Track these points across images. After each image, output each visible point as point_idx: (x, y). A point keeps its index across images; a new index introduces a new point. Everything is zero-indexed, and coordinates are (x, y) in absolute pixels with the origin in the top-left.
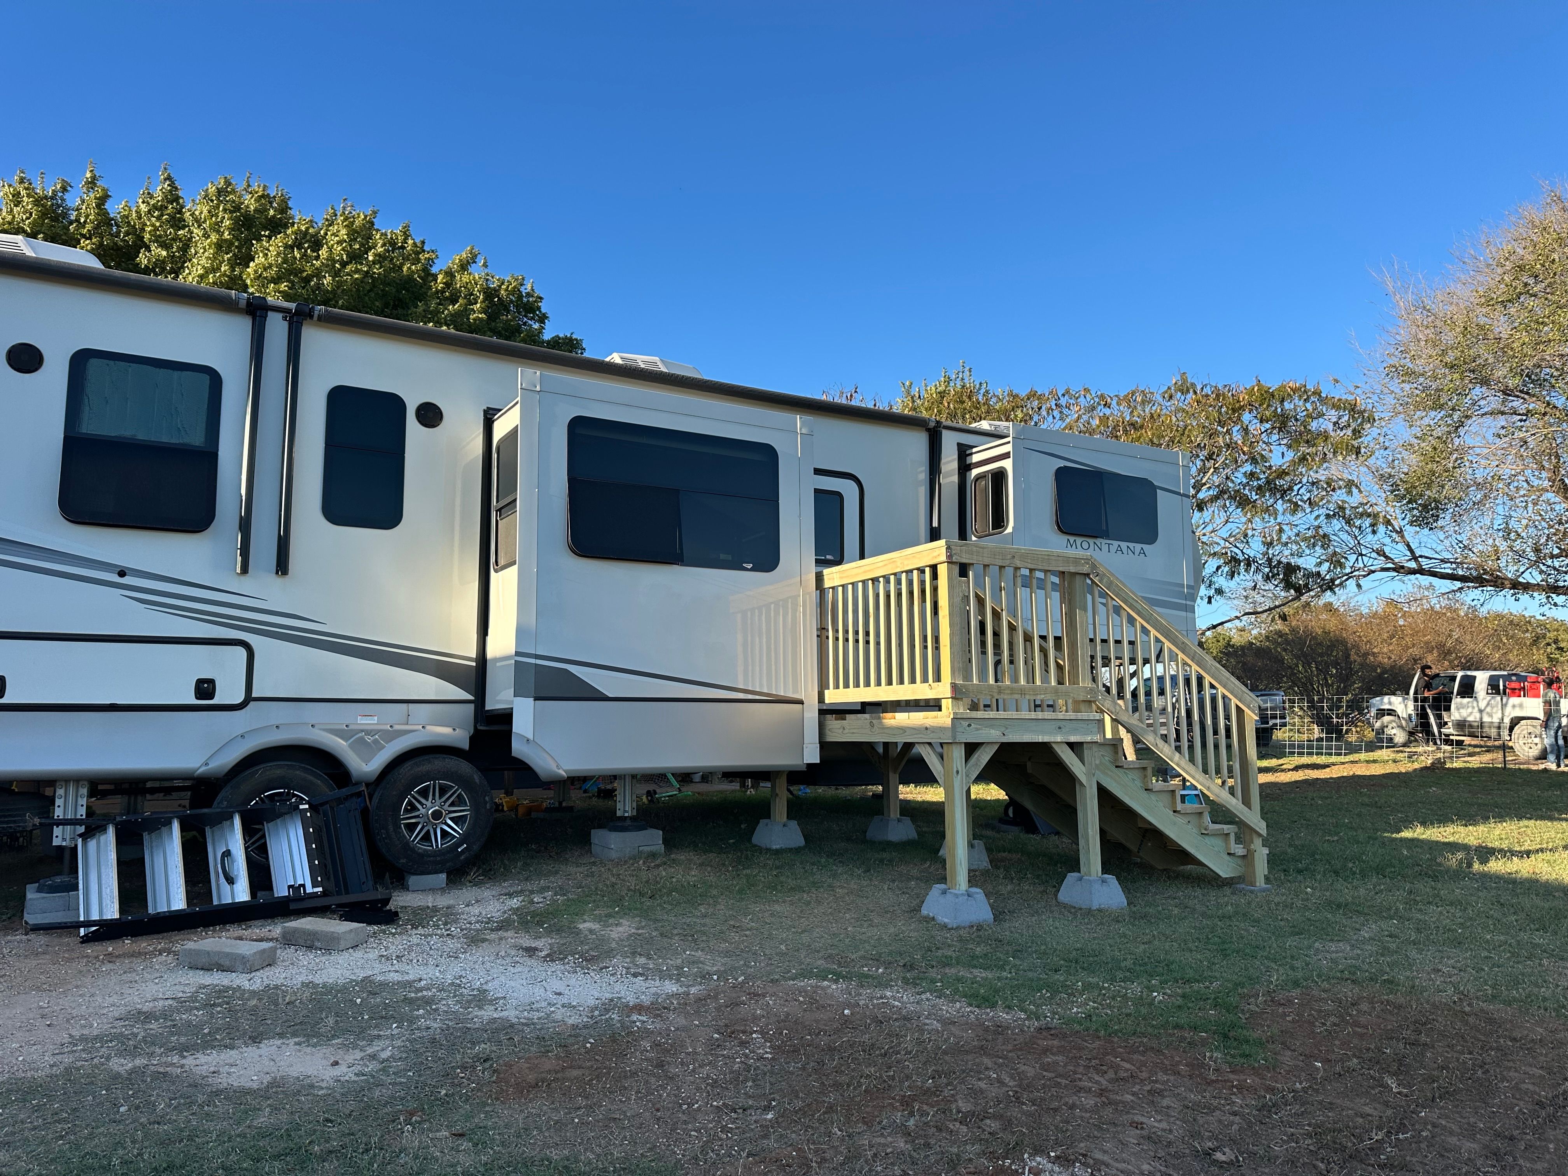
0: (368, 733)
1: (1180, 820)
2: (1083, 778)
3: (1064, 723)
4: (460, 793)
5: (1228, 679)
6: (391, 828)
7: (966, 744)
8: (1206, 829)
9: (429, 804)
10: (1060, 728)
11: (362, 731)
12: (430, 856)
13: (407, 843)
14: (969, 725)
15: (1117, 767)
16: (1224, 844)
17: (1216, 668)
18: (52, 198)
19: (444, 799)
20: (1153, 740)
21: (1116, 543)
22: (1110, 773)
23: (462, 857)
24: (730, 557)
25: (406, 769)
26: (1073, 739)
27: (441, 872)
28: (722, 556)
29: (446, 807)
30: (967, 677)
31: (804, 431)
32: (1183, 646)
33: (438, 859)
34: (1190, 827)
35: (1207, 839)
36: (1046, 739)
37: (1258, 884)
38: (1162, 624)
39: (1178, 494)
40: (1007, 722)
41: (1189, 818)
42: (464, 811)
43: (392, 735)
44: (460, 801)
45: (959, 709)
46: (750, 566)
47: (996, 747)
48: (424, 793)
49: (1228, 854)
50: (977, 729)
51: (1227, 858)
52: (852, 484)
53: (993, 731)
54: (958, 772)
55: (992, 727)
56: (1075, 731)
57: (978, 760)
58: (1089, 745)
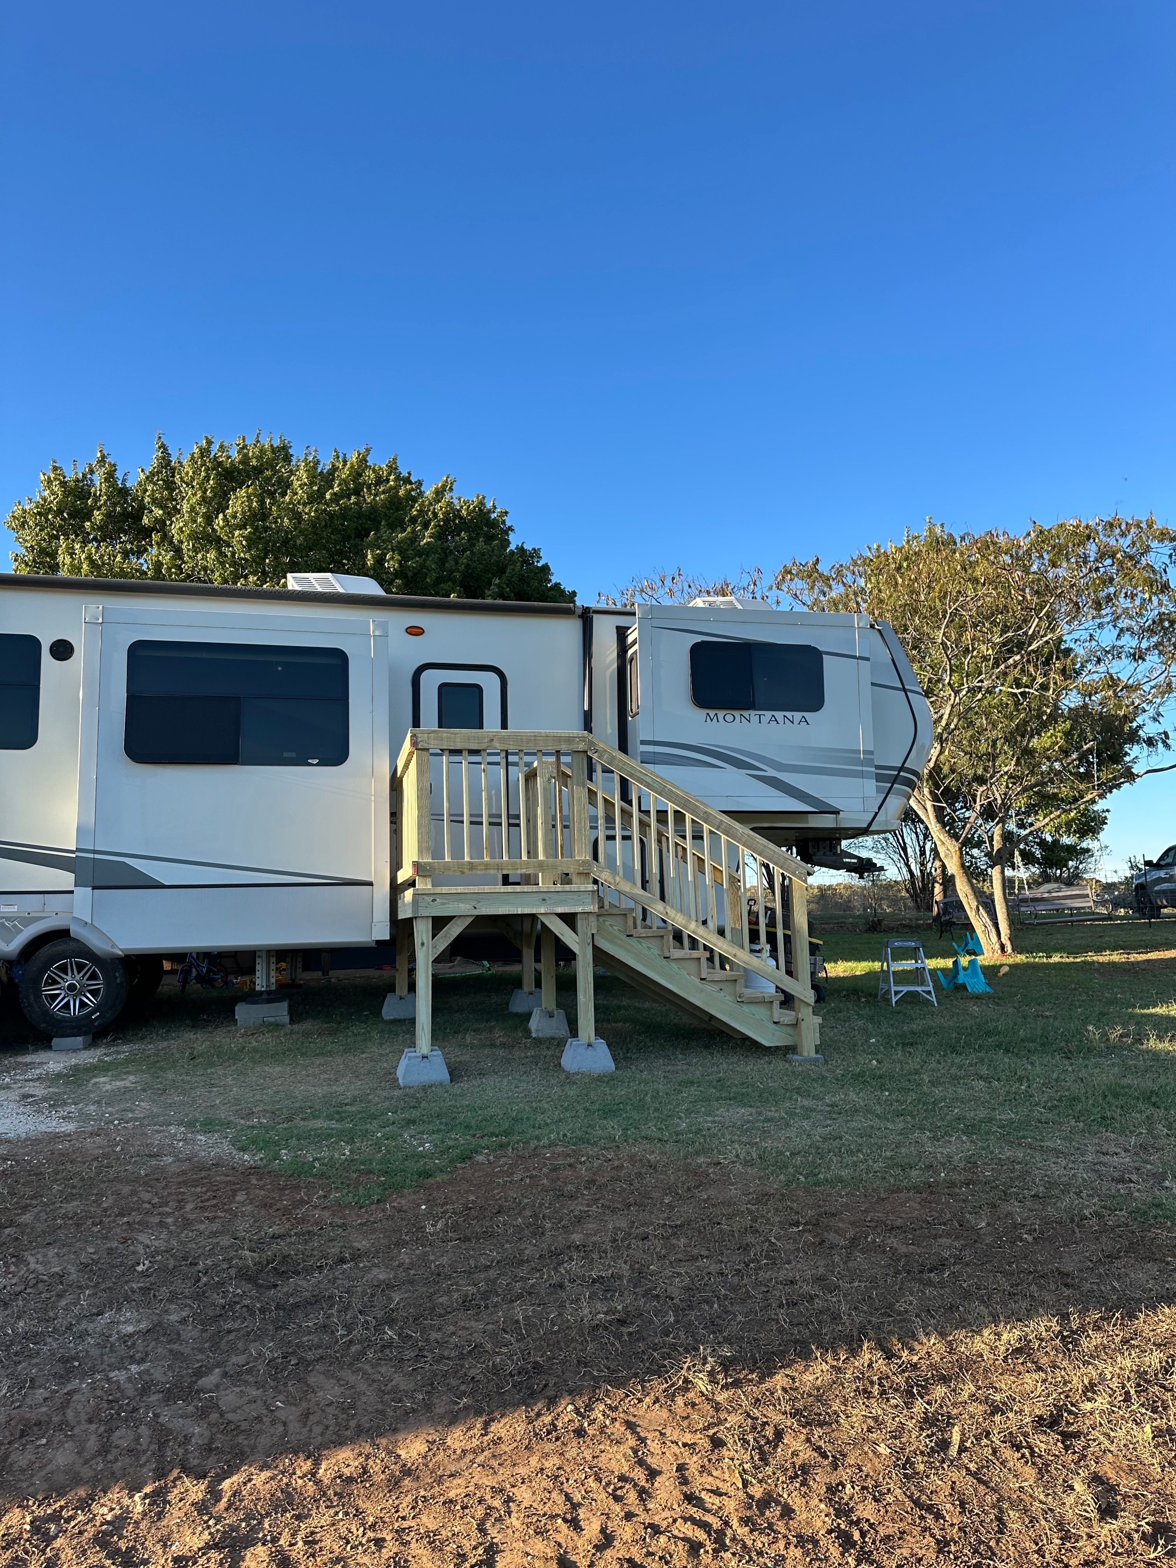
0: (8, 919)
1: (708, 987)
2: (575, 948)
3: (549, 895)
4: (94, 970)
5: (765, 846)
6: (32, 997)
7: (433, 917)
8: (740, 997)
9: (69, 978)
10: (544, 900)
11: (3, 918)
12: (65, 1021)
13: (47, 1010)
14: (434, 900)
15: (628, 936)
16: (769, 1013)
17: (748, 836)
18: (83, 481)
19: (81, 974)
20: (662, 909)
21: (769, 714)
22: (619, 942)
23: (96, 1024)
24: (294, 755)
25: (46, 951)
26: (560, 910)
27: (79, 1036)
28: (286, 755)
29: (84, 981)
30: (437, 853)
31: (377, 633)
32: (705, 816)
33: (74, 1024)
34: (722, 994)
35: (745, 1008)
36: (533, 911)
37: (806, 1054)
38: (677, 795)
39: (854, 657)
40: (480, 896)
41: (722, 986)
42: (99, 984)
43: (28, 921)
44: (93, 976)
45: (426, 885)
46: (316, 761)
47: (470, 920)
48: (63, 969)
49: (774, 1023)
50: (443, 904)
51: (774, 1026)
52: (494, 678)
53: (462, 905)
54: (423, 944)
55: (461, 901)
56: (563, 902)
57: (447, 933)
58: (584, 916)
